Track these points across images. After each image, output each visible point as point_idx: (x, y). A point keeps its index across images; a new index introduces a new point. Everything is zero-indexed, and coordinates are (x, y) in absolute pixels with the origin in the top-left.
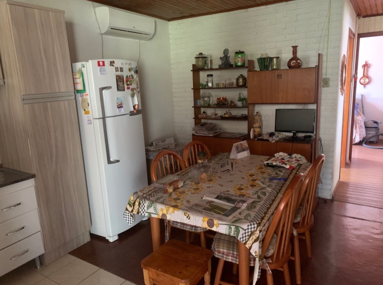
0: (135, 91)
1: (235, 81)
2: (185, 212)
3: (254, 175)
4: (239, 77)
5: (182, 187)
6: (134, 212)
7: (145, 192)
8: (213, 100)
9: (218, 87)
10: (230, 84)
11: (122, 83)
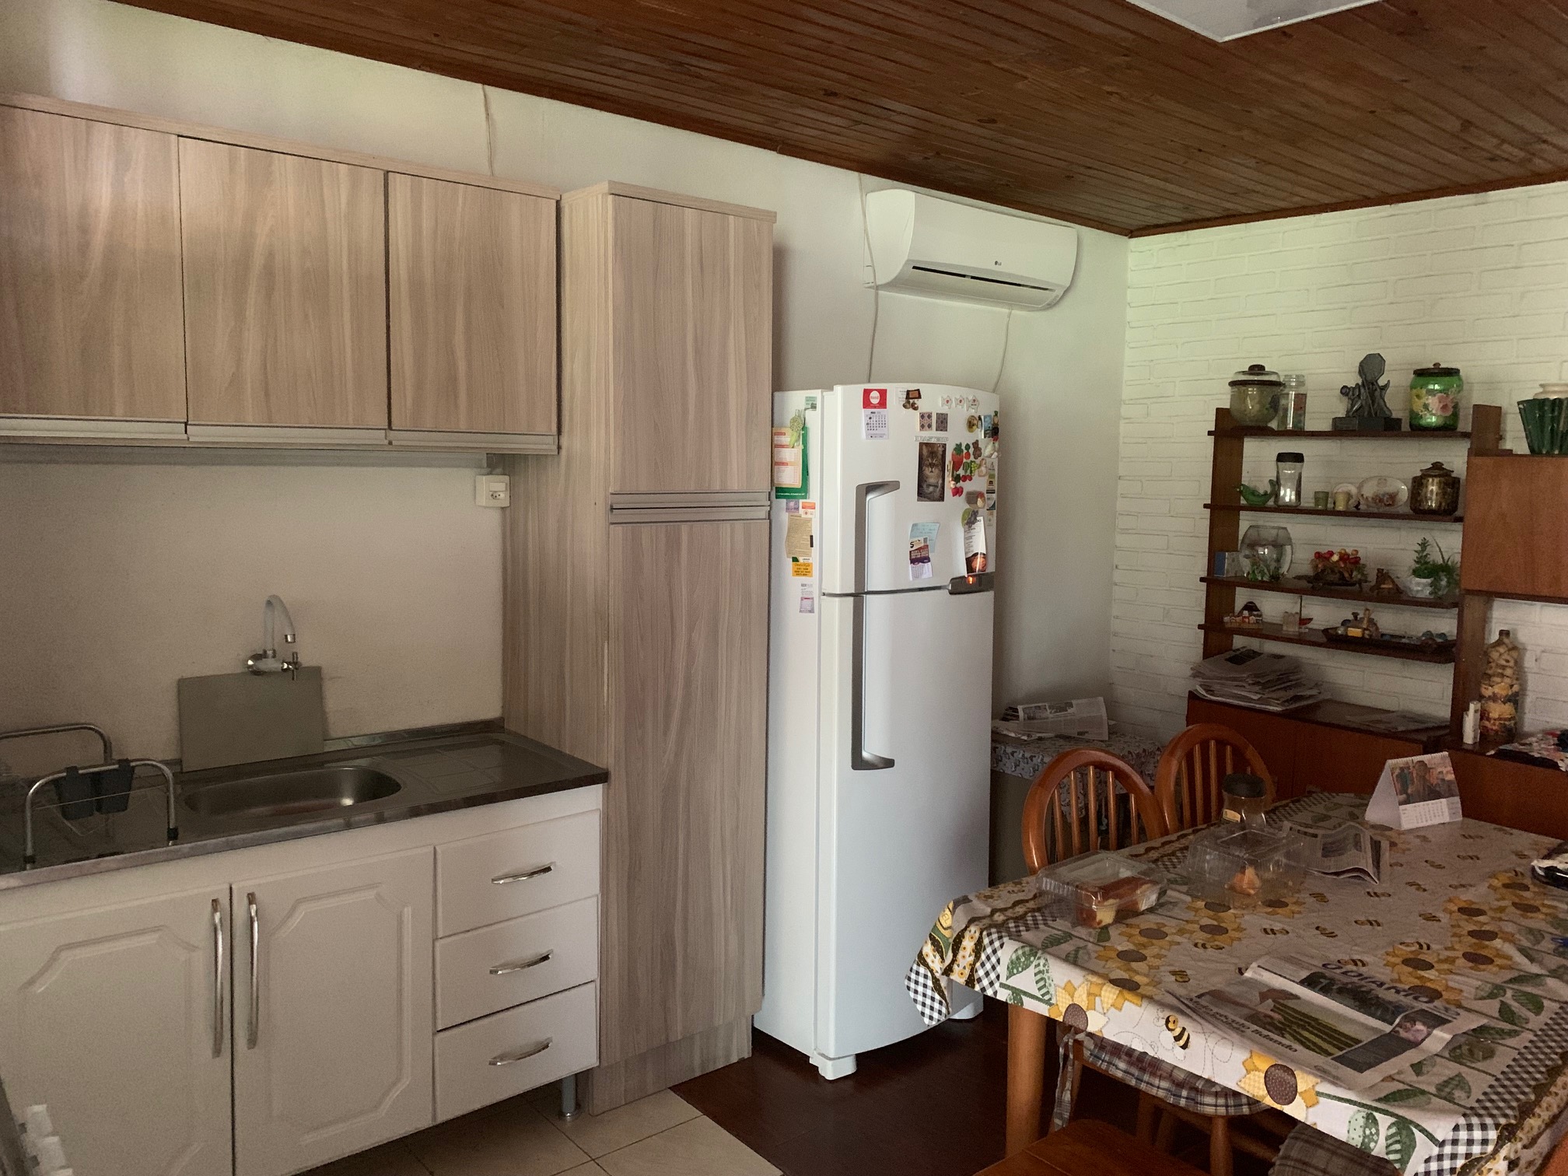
0: (980, 502)
1: (1404, 490)
2: (1167, 1013)
3: (1481, 912)
4: (1426, 475)
5: (1151, 910)
6: (953, 977)
7: (1000, 904)
8: (1298, 560)
9: (1324, 508)
10: (1378, 500)
11: (936, 471)
